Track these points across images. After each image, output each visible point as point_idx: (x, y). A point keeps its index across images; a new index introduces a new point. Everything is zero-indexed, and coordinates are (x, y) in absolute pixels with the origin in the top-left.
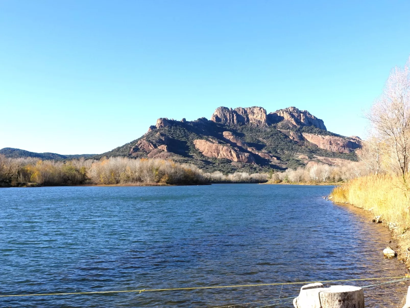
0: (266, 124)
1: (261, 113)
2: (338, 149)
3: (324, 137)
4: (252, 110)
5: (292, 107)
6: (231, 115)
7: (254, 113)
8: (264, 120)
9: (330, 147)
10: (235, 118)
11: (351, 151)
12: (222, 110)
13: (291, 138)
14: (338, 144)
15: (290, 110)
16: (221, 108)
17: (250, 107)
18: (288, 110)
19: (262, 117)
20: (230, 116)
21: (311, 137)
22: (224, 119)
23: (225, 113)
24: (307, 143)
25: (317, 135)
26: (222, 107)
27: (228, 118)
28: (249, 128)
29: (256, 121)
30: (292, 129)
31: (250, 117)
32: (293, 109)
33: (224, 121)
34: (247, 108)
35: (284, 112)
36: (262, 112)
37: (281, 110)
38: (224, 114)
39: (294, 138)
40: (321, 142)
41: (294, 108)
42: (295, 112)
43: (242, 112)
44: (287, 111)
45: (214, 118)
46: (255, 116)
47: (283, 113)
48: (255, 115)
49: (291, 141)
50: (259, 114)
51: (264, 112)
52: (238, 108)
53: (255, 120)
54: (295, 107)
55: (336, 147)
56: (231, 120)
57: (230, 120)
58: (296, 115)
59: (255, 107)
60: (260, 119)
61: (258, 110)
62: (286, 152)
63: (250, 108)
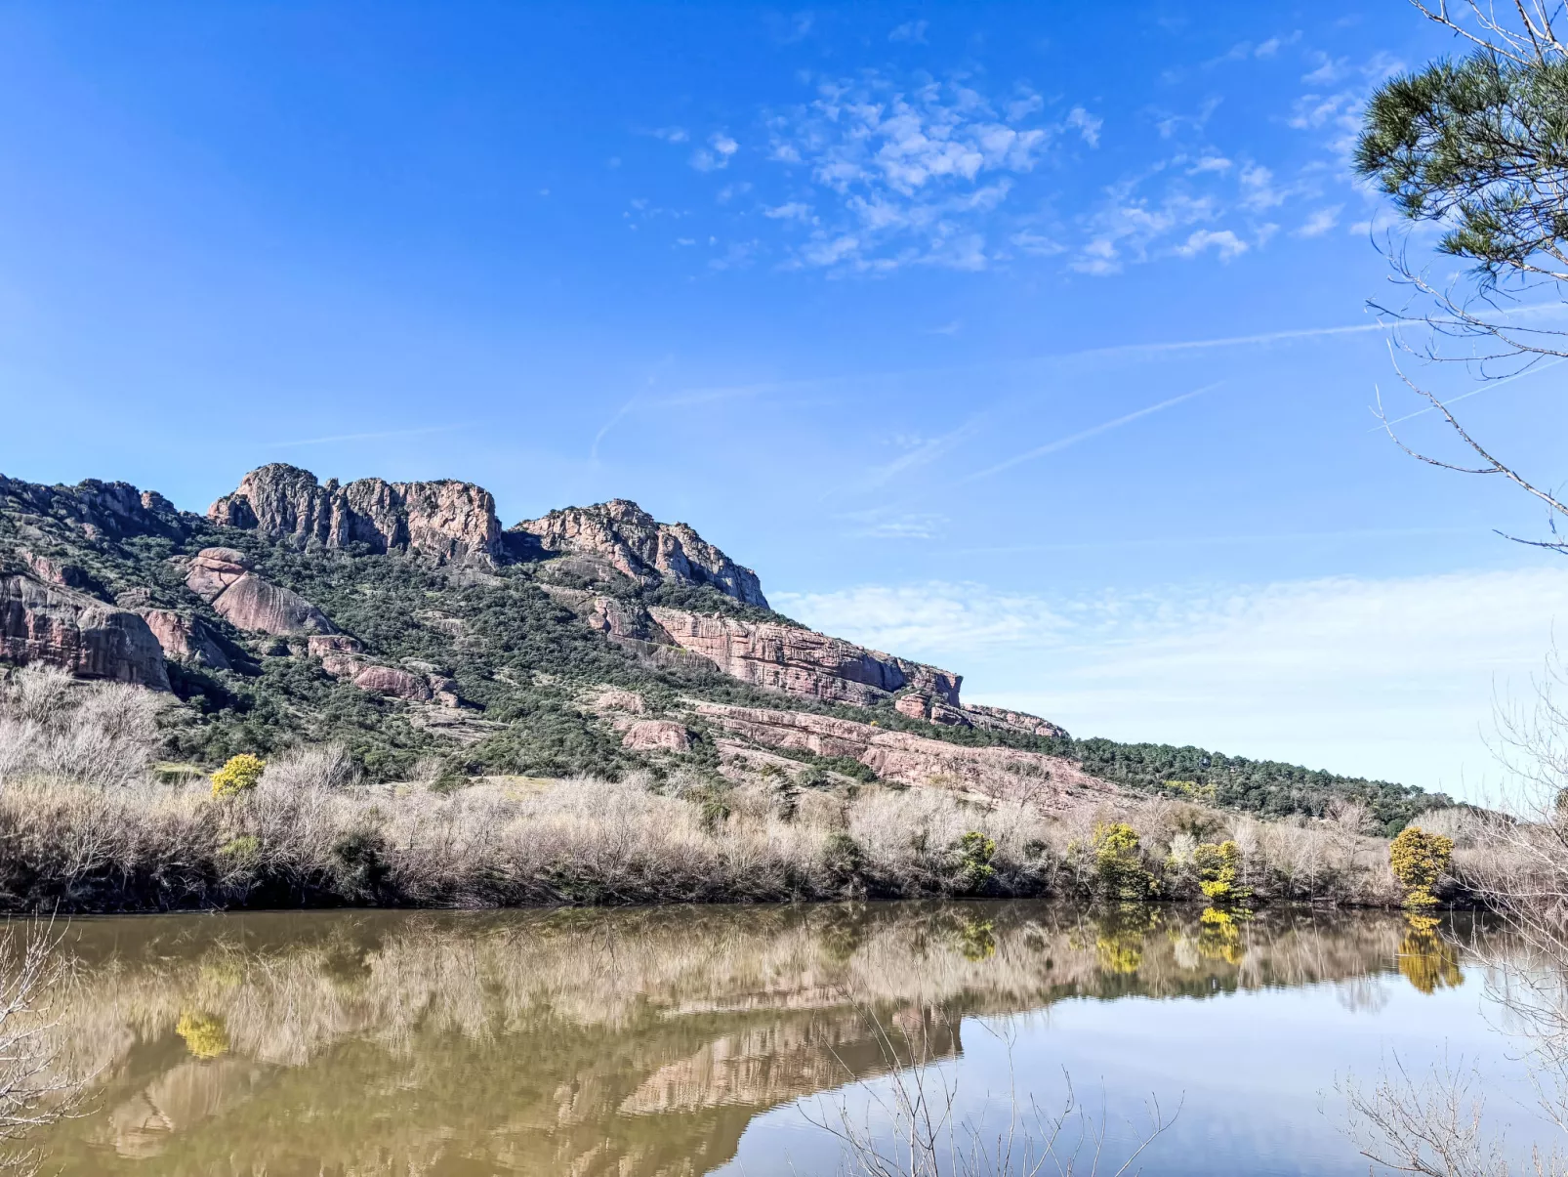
0: (488, 560)
1: (466, 509)
2: (816, 685)
3: (752, 628)
4: (428, 492)
5: (619, 502)
6: (317, 502)
7: (437, 506)
8: (476, 539)
9: (777, 673)
10: (336, 516)
11: (874, 698)
12: (277, 480)
13: (595, 623)
14: (816, 663)
15: (608, 514)
16: (271, 468)
17: (424, 481)
18: (603, 512)
19: (471, 525)
20: (311, 507)
21: (689, 628)
22: (278, 520)
23: (288, 493)
24: (669, 650)
25: (720, 617)
26: (278, 466)
27: (301, 519)
28: (396, 568)
29: (440, 541)
30: (608, 590)
31: (417, 522)
32: (622, 508)
33: (274, 527)
34: (407, 486)
35: (583, 519)
36: (471, 501)
37: (572, 509)
38: (284, 495)
39: (607, 627)
40: (738, 649)
41: (630, 507)
42: (635, 521)
43: (381, 501)
44: (597, 516)
45: (224, 508)
46: (436, 521)
47: (576, 520)
48: (439, 514)
49: (588, 636)
50: (458, 511)
51: (481, 506)
52: (363, 483)
53: (433, 535)
54: (633, 505)
55: (804, 674)
56: (316, 527)
57: (309, 529)
58: (634, 534)
59: (443, 483)
60: (458, 534)
61: (456, 495)
62: (544, 679)
63: (422, 488)
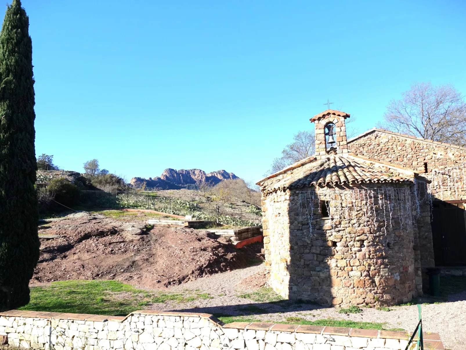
1: (201, 175)
4: (193, 171)
5: (223, 171)
6: (178, 175)
7: (196, 174)
10: (181, 177)
12: (170, 172)
17: (191, 169)
19: (202, 178)
22: (172, 179)
23: (172, 174)
26: (169, 169)
27: (176, 178)
29: (198, 180)
31: (193, 177)
34: (189, 171)
35: (218, 174)
36: (202, 173)
37: (215, 172)
42: (226, 174)
43: (186, 173)
44: (220, 173)
45: (165, 177)
48: (196, 176)
52: (181, 170)
53: (196, 179)
56: (178, 179)
59: (195, 169)
61: (199, 172)
